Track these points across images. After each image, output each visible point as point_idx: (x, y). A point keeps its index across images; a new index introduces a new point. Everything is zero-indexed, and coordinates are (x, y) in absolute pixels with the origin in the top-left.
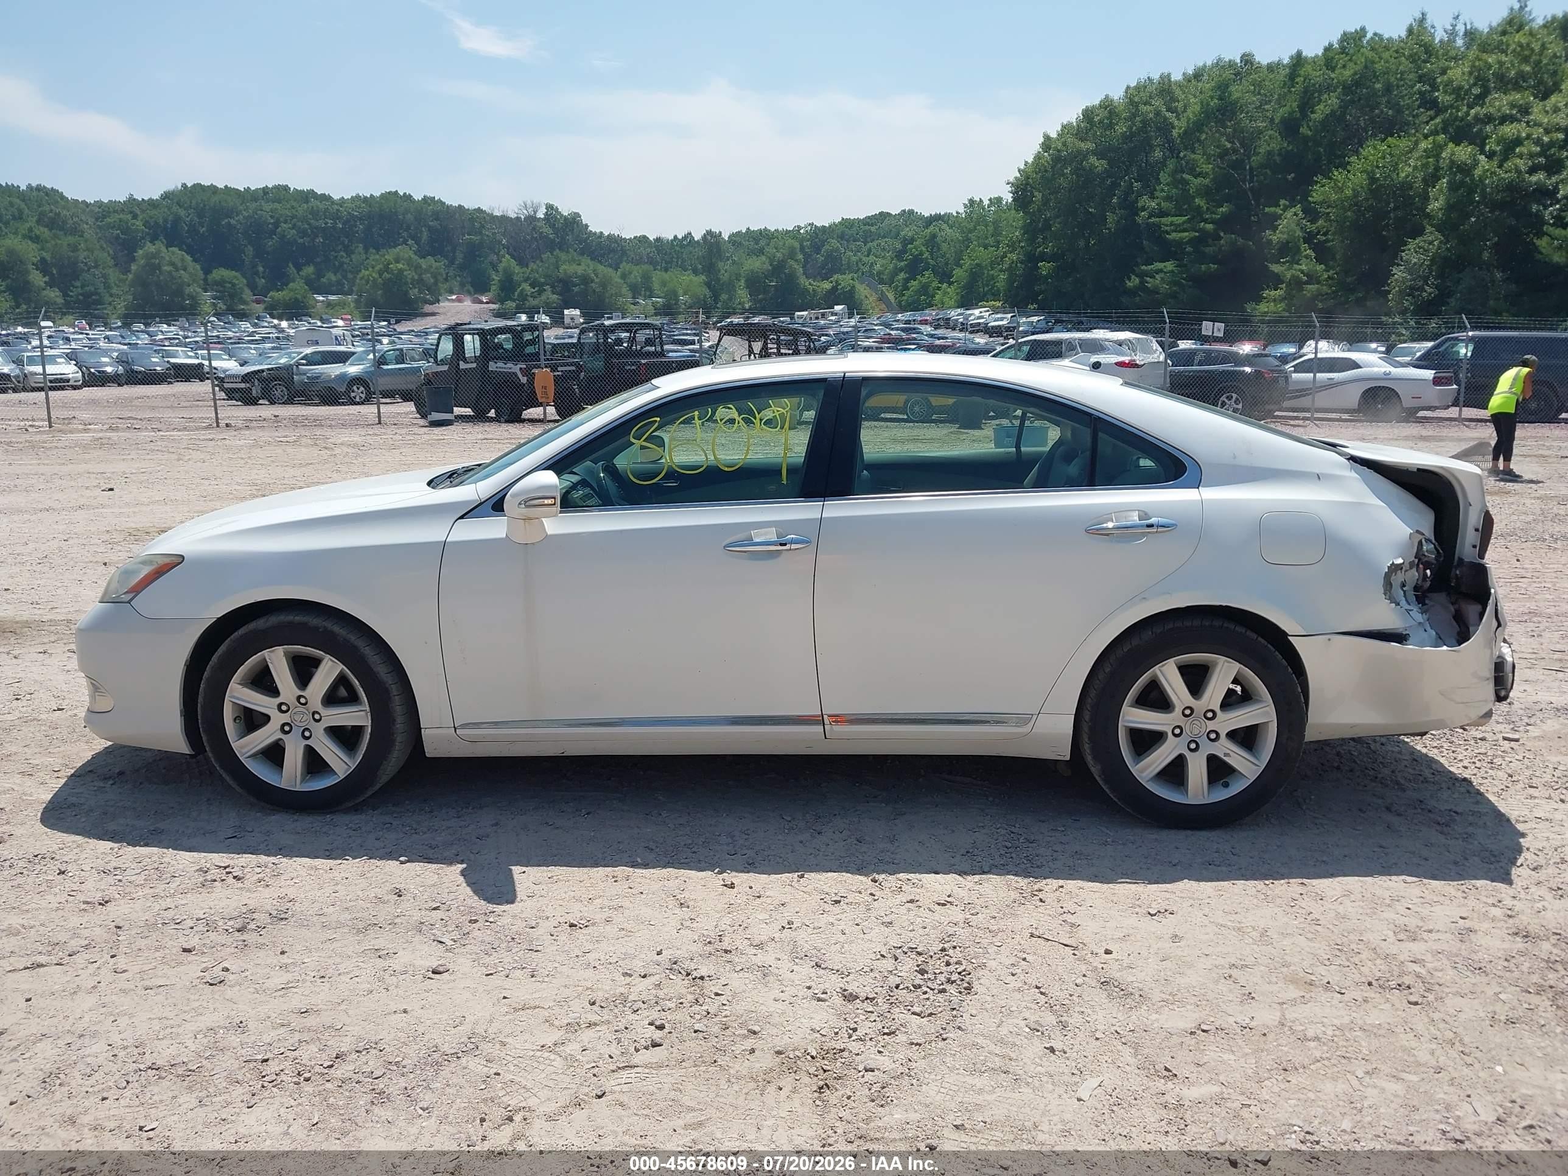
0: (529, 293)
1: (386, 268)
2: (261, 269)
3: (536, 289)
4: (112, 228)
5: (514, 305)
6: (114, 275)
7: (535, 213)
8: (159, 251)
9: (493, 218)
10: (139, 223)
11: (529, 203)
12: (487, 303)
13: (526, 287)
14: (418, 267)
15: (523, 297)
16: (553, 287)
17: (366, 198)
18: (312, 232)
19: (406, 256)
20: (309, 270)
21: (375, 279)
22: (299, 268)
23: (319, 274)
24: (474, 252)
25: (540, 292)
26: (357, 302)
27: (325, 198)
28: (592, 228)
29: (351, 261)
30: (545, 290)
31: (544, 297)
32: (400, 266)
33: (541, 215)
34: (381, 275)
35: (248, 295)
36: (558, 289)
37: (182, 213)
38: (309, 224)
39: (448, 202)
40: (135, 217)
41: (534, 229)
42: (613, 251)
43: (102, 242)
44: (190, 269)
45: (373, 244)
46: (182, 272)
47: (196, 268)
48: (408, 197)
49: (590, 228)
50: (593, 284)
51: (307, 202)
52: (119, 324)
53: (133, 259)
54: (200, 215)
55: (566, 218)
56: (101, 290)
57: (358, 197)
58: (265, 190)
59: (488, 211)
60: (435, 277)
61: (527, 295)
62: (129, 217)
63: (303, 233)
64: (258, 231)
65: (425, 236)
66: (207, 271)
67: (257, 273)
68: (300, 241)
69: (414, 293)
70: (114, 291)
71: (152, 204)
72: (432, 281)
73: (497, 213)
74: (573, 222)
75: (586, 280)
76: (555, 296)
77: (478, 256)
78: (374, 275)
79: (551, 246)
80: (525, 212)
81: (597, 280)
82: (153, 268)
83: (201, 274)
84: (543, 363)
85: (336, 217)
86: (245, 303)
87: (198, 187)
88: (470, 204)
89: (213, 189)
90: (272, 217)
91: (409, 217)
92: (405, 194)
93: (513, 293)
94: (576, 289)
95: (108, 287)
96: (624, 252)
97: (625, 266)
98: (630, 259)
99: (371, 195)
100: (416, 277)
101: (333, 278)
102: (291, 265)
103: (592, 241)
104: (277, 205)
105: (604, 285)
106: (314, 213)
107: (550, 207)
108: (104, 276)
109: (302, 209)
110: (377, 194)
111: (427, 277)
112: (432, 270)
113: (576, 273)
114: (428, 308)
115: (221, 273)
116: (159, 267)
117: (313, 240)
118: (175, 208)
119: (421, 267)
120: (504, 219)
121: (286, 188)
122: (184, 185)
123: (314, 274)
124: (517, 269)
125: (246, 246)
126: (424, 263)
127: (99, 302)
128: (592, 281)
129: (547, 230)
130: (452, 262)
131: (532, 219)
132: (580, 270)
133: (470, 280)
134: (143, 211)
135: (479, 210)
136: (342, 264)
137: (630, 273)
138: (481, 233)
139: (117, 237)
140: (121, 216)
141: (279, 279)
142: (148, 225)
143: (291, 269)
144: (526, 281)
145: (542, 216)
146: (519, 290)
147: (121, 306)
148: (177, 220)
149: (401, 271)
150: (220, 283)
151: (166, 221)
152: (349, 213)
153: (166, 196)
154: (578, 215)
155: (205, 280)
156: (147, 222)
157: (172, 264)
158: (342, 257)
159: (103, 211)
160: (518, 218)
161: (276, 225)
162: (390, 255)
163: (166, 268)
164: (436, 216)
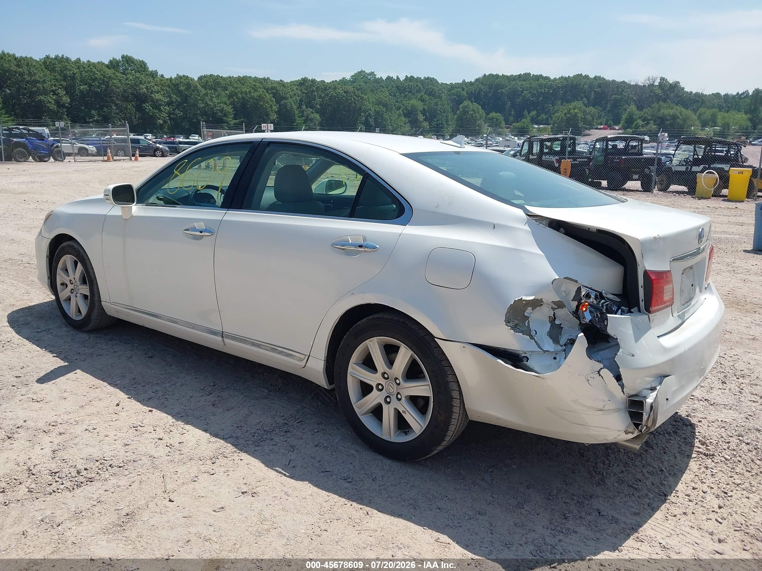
0: (641, 125)
1: (569, 112)
2: (513, 112)
3: (645, 122)
4: (453, 95)
5: (631, 131)
6: (450, 115)
7: (654, 82)
8: (468, 105)
9: (629, 86)
10: (465, 93)
11: (651, 77)
12: (618, 130)
13: (640, 122)
14: (584, 112)
15: (637, 127)
16: (655, 121)
17: (566, 77)
18: (538, 94)
19: (579, 106)
20: (534, 113)
21: (562, 118)
22: (529, 113)
23: (538, 115)
24: (616, 104)
25: (647, 124)
26: (551, 128)
27: (547, 78)
28: (687, 89)
29: (554, 108)
30: (650, 123)
31: (649, 126)
32: (576, 111)
33: (656, 83)
34: (565, 116)
35: (503, 124)
36: (658, 122)
37: (483, 87)
38: (537, 91)
39: (607, 78)
40: (463, 90)
41: (651, 91)
42: (697, 101)
43: (448, 101)
44: (480, 113)
45: (566, 100)
46: (477, 114)
47: (482, 112)
48: (587, 77)
49: (685, 90)
50: (678, 120)
51: (538, 80)
52: (449, 137)
53: (458, 109)
54: (490, 88)
55: (671, 85)
56: (444, 123)
57: (562, 77)
58: (520, 76)
59: (628, 82)
60: (592, 117)
61: (639, 126)
62: (461, 90)
63: (533, 95)
64: (514, 94)
65: (592, 96)
66: (487, 114)
67: (510, 114)
68: (532, 99)
69: (581, 124)
70: (450, 123)
71: (471, 83)
72: (591, 118)
73: (633, 83)
74: (675, 86)
75: (674, 117)
76: (655, 126)
77: (618, 106)
78: (562, 115)
79: (658, 99)
80: (648, 82)
81: (681, 117)
82: (465, 112)
83: (484, 115)
84: (567, 156)
85: (551, 87)
86: (502, 128)
87: (491, 75)
88: (619, 79)
89: (497, 76)
90: (521, 88)
91: (586, 86)
92: (586, 75)
93: (632, 126)
94: (668, 122)
95: (447, 121)
96: (703, 102)
97: (701, 110)
98: (706, 106)
99: (569, 76)
100: (583, 117)
101: (544, 117)
102: (526, 111)
103: (685, 97)
104: (524, 83)
105: (685, 120)
106: (540, 86)
107: (662, 79)
108: (447, 117)
109: (535, 84)
110: (572, 76)
111: (589, 117)
112: (592, 113)
113: (669, 114)
114: (587, 132)
115: (493, 114)
116: (467, 112)
117: (538, 99)
118: (480, 85)
119: (586, 111)
120: (636, 86)
121: (529, 74)
122: (485, 75)
123: (535, 115)
124: (637, 112)
125: (507, 102)
126: (588, 110)
127: (442, 128)
128: (678, 118)
129: (659, 92)
130: (604, 109)
131: (652, 85)
132: (672, 112)
133: (612, 118)
134: (467, 87)
135: (624, 82)
136: (549, 110)
137: (704, 113)
138: (622, 94)
139: (455, 99)
140: (458, 89)
141: (519, 117)
142: (468, 93)
143: (526, 112)
144: (640, 118)
145: (658, 84)
146: (635, 123)
147: (451, 129)
148: (480, 90)
149: (576, 114)
150: (492, 119)
151: (475, 91)
152: (557, 85)
153: (477, 80)
154: (678, 83)
155: (486, 118)
156: (468, 92)
157: (473, 110)
158: (550, 107)
159: (452, 87)
160: (644, 86)
161: (522, 92)
162: (573, 104)
163: (471, 112)
164: (600, 86)
